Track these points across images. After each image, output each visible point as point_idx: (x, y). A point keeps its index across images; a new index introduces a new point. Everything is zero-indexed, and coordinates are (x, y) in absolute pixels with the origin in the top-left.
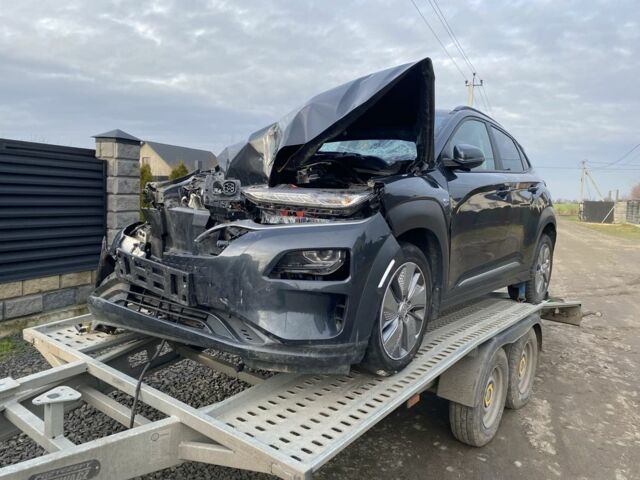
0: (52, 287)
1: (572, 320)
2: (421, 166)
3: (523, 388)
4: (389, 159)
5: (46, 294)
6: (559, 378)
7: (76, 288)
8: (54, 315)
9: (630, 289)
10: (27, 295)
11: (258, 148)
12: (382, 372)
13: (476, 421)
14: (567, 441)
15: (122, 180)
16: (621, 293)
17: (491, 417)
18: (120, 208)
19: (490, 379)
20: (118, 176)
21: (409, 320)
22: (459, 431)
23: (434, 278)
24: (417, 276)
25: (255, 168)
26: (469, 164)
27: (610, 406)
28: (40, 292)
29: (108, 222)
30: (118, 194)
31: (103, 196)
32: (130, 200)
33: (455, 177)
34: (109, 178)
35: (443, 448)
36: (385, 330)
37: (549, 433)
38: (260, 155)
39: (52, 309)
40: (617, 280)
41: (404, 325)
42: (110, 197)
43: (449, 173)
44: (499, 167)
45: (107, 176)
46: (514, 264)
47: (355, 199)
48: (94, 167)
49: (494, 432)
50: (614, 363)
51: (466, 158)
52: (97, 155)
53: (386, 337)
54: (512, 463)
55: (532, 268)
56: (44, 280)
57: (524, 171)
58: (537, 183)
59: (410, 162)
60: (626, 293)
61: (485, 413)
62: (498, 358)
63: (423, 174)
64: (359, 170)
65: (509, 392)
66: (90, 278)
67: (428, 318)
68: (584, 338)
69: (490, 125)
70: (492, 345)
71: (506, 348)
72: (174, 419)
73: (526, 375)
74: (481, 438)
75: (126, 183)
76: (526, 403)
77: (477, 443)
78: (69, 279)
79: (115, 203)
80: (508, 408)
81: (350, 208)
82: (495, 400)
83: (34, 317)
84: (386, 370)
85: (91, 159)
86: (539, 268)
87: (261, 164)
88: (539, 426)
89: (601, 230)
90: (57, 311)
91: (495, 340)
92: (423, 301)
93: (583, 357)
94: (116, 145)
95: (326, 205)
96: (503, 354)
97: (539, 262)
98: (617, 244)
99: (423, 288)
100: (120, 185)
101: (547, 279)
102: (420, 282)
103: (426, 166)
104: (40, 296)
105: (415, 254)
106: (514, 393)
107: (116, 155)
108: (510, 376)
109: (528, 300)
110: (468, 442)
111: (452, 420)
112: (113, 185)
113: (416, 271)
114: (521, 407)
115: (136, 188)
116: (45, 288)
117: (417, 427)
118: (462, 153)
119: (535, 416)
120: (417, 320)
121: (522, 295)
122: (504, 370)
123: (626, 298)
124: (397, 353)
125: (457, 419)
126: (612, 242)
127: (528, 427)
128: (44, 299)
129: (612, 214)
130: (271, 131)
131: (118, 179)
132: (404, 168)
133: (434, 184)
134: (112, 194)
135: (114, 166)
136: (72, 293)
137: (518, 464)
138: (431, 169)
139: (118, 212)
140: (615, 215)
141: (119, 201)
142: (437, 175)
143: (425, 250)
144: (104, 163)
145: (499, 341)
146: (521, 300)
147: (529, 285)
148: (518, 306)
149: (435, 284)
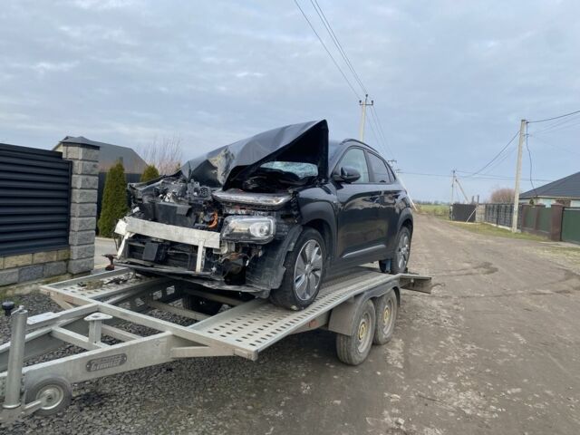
0: (26, 263)
1: (425, 289)
2: (320, 180)
3: (386, 332)
4: (301, 174)
5: (21, 268)
6: (413, 327)
7: (44, 264)
8: (27, 285)
9: (475, 271)
10: (8, 269)
11: (215, 164)
12: (294, 307)
13: (353, 346)
14: (411, 361)
15: (85, 177)
16: (467, 274)
17: (364, 347)
18: (81, 200)
19: (363, 320)
20: (82, 174)
21: (311, 276)
22: (342, 354)
23: (327, 251)
24: (317, 249)
25: (211, 177)
26: (351, 179)
27: (442, 342)
28: (17, 267)
29: (72, 211)
30: (81, 188)
31: (68, 190)
32: (90, 194)
33: (342, 187)
34: (74, 176)
35: (332, 366)
36: (297, 281)
37: (400, 357)
38: (216, 168)
39: (25, 281)
40: (467, 265)
41: (309, 279)
42: (74, 191)
43: (338, 185)
44: (371, 180)
45: (72, 174)
46: (382, 246)
47: (282, 200)
48: (62, 166)
49: (365, 356)
50: (452, 318)
51: (348, 175)
52: (64, 156)
53: (298, 285)
54: (375, 373)
55: (394, 250)
56: (21, 257)
57: (391, 183)
58: (399, 191)
59: (313, 177)
60: (471, 274)
61: (360, 343)
62: (368, 306)
63: (321, 186)
64: (282, 181)
65: (376, 332)
66: (55, 257)
67: (323, 276)
68: (434, 303)
69: (368, 151)
70: (363, 296)
71: (373, 299)
72: (168, 333)
73: (389, 322)
74: (356, 359)
75: (87, 180)
76: (388, 341)
77: (354, 362)
78: (40, 257)
79: (78, 196)
80: (375, 343)
81: (279, 205)
82: (367, 335)
83: (12, 287)
84: (297, 305)
85: (60, 160)
86: (400, 250)
87: (216, 174)
88: (395, 353)
89: (465, 227)
90: (30, 283)
91: (366, 294)
92: (320, 265)
93: (431, 315)
94: (81, 150)
95: (264, 203)
96: (371, 304)
97: (400, 246)
98: (474, 239)
99: (320, 257)
100: (83, 181)
101: (406, 259)
102: (318, 253)
103: (323, 181)
104: (17, 270)
105: (316, 235)
106: (380, 333)
107: (81, 158)
108: (377, 321)
109: (393, 272)
110: (348, 362)
111: (338, 346)
112: (77, 181)
113: (317, 246)
114: (385, 343)
115: (94, 185)
116: (20, 263)
117: (315, 356)
118: (346, 173)
119: (393, 348)
120: (316, 276)
121: (388, 268)
122: (373, 315)
123: (470, 277)
124: (304, 296)
125: (341, 344)
126: (470, 237)
127: (388, 354)
128: (20, 272)
129: (474, 216)
130: (223, 153)
131: (81, 177)
132: (310, 182)
133: (328, 192)
134: (76, 188)
135: (78, 167)
136: (41, 268)
137: (379, 373)
138: (326, 182)
139: (81, 203)
140: (477, 216)
141: (82, 194)
142: (330, 186)
143: (323, 234)
144: (70, 163)
145: (368, 295)
146: (387, 272)
147: (393, 261)
148: (384, 275)
149: (328, 256)
